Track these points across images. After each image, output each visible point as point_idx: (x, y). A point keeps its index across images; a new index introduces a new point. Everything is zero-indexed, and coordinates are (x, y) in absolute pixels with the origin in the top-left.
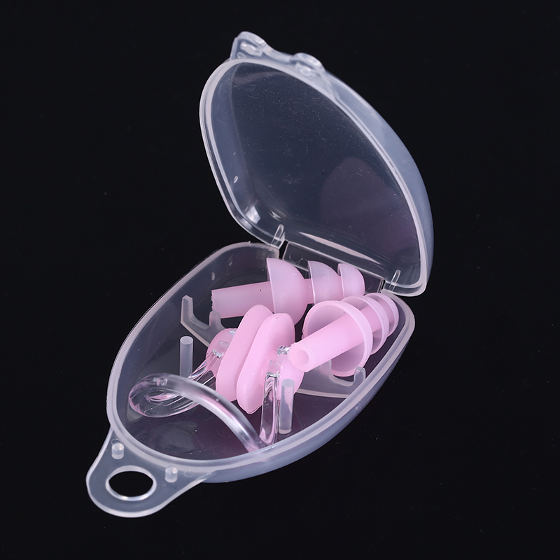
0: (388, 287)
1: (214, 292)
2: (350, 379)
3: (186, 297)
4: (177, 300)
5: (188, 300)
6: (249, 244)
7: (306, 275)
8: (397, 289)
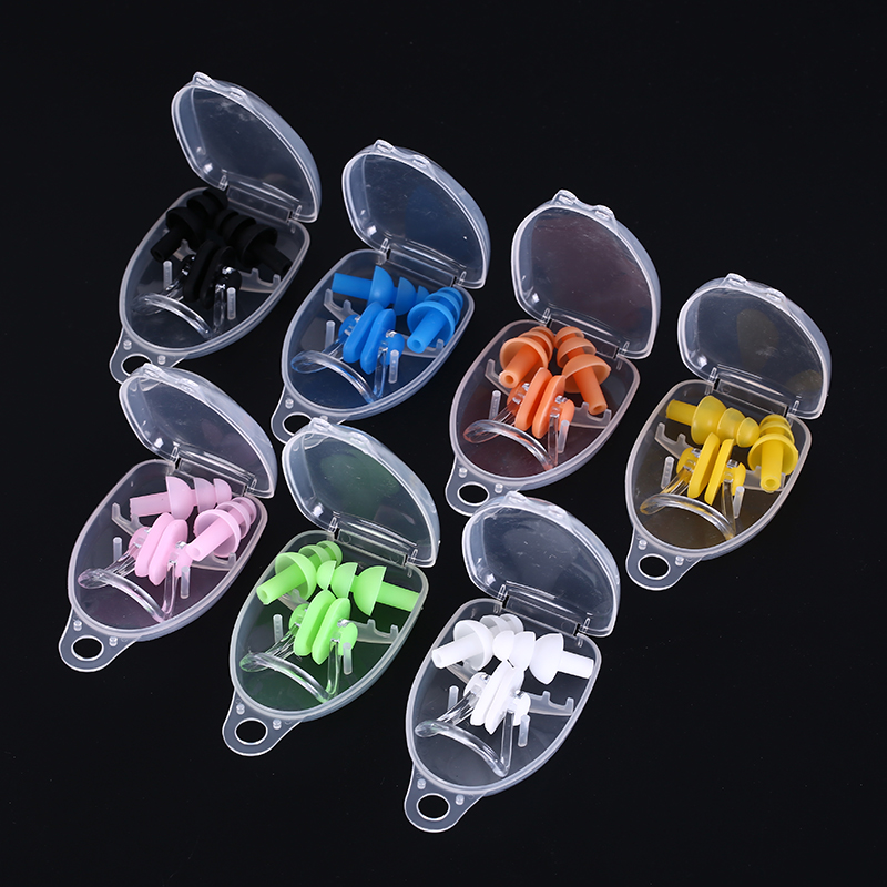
0: (249, 491)
1: (133, 501)
2: (227, 559)
3: (115, 505)
4: (109, 506)
5: (116, 506)
6: (155, 461)
7: (192, 487)
8: (255, 492)
